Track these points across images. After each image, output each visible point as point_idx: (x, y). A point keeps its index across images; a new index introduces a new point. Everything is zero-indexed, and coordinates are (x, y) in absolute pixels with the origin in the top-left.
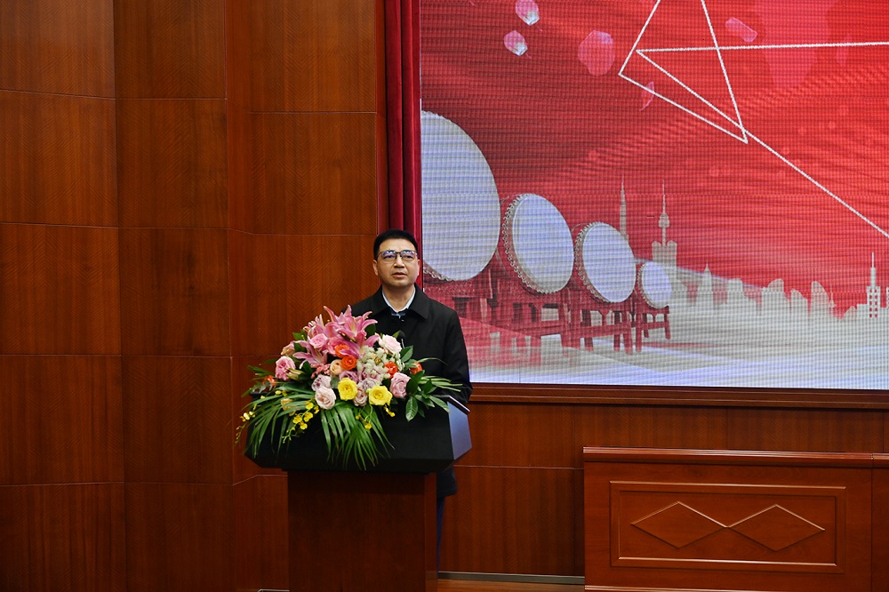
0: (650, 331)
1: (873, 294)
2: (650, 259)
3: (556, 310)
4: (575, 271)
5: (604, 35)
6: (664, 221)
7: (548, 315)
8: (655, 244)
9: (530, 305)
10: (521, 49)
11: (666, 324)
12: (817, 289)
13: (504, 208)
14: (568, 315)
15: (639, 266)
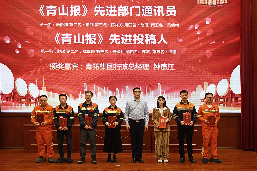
1: (80, 96)
2: (41, 90)
3: (25, 99)
4: (28, 92)
5: (33, 50)
6: (44, 83)
7: (23, 100)
8: (42, 87)
9: (20, 98)
10: (18, 52)
12: (70, 94)
13: (15, 81)
14: (27, 100)
15: (39, 91)
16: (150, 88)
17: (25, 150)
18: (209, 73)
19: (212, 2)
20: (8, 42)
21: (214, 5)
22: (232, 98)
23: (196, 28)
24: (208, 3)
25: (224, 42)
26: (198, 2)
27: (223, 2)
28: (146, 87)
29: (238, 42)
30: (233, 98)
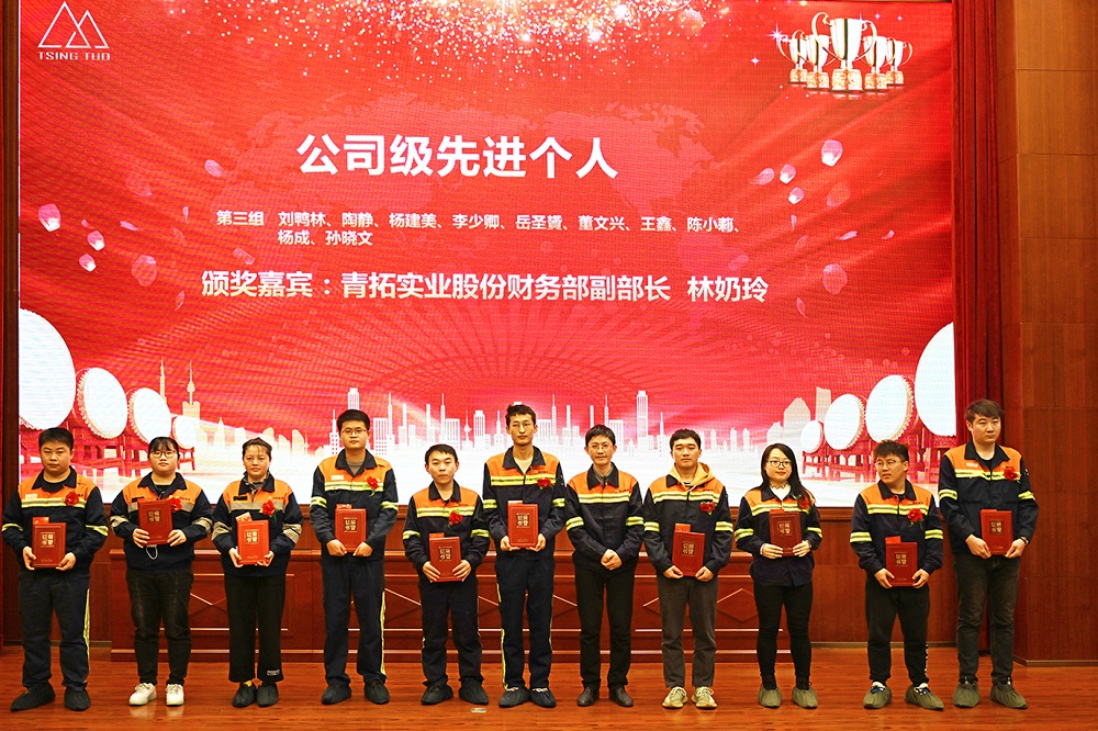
0: (181, 465)
1: (335, 438)
2: (181, 413)
3: (115, 451)
4: (128, 423)
5: (151, 261)
6: (191, 388)
7: (110, 454)
8: (185, 403)
9: (97, 447)
10: (91, 266)
11: (192, 460)
12: (296, 434)
13: (78, 380)
14: (123, 453)
15: (173, 419)
16: (606, 408)
17: (113, 651)
18: (834, 353)
19: (846, 79)
20: (53, 225)
21: (852, 92)
22: (922, 452)
23: (785, 178)
24: (830, 84)
25: (891, 233)
26: (793, 80)
27: (890, 82)
28: (592, 408)
29: (944, 235)
30: (928, 450)
